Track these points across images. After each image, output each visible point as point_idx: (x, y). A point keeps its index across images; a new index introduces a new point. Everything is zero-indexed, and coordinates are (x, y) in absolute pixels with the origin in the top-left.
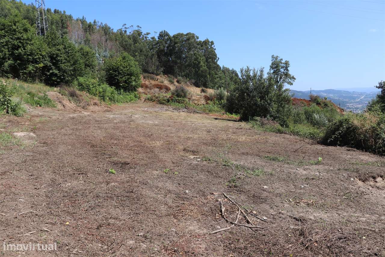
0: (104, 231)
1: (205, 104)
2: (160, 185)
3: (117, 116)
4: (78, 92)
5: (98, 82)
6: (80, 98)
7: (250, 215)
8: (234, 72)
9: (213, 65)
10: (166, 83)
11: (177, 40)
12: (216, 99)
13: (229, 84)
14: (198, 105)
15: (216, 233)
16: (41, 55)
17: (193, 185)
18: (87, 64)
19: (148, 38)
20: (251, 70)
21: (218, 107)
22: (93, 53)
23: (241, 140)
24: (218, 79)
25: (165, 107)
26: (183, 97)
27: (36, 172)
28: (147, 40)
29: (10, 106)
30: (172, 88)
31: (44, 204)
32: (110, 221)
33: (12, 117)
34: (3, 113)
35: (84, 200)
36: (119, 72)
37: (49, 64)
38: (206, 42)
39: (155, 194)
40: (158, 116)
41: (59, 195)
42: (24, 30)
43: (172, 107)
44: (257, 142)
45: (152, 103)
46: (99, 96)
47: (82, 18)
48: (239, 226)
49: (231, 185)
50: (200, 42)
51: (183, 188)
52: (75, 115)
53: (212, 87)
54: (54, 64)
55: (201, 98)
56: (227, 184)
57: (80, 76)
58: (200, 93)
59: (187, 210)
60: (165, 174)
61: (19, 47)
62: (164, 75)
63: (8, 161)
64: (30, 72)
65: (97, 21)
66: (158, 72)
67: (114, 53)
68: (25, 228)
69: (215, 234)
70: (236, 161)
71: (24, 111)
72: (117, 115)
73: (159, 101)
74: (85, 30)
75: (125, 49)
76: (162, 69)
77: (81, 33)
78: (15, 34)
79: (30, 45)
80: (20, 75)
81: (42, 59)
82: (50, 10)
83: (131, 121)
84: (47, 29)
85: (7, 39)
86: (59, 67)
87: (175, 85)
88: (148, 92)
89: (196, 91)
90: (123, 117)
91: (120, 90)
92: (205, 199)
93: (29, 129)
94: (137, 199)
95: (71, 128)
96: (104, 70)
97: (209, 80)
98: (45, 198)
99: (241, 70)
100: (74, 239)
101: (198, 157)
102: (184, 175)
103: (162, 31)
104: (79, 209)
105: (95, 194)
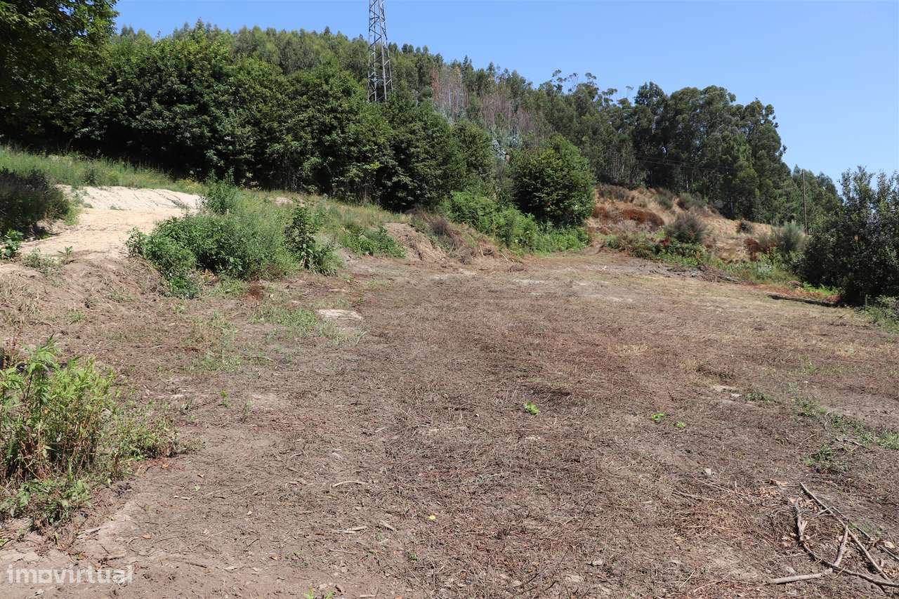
0: (512, 544)
1: (747, 260)
2: (642, 449)
3: (537, 282)
4: (451, 226)
5: (497, 204)
6: (456, 237)
7: (875, 549)
8: (824, 182)
9: (769, 165)
10: (653, 207)
11: (681, 106)
12: (775, 248)
13: (809, 212)
14: (731, 261)
15: (785, 583)
16: (376, 144)
17: (722, 457)
18: (472, 164)
19: (612, 101)
20: (871, 176)
21: (781, 270)
22: (487, 138)
23: (842, 353)
24: (783, 199)
25: (650, 265)
26: (692, 242)
27: (364, 396)
28: (608, 105)
29: (311, 252)
30: (668, 219)
31: (382, 469)
32: (526, 522)
33: (316, 277)
34: (298, 267)
35: (468, 470)
36: (543, 180)
37: (392, 162)
38: (754, 109)
39: (631, 469)
40: (632, 285)
41: (413, 452)
42: (343, 92)
43: (667, 264)
44: (891, 363)
45: (619, 255)
46: (498, 235)
47: (462, 61)
48: (845, 574)
49: (819, 466)
50: (739, 107)
51: (698, 463)
52: (445, 277)
53: (766, 217)
54: (403, 163)
55: (737, 245)
56: (809, 461)
57: (456, 189)
58: (735, 234)
59: (710, 518)
60: (653, 425)
61: (333, 128)
62: (648, 189)
63: (310, 369)
64: (352, 182)
65: (495, 66)
66: (634, 182)
67: (533, 138)
68: (346, 516)
69: (781, 588)
70: (832, 405)
71: (339, 265)
72: (539, 279)
73: (634, 249)
74: (469, 87)
75: (558, 128)
76: (644, 175)
77: (460, 93)
78: (326, 102)
79: (354, 123)
80: (332, 188)
81: (378, 152)
82: (395, 46)
83: (570, 296)
84: (389, 88)
85: (311, 112)
86: (411, 169)
87: (674, 213)
88: (609, 228)
89: (727, 228)
90: (552, 285)
91: (545, 222)
92: (754, 494)
93: (350, 303)
94: (589, 478)
95: (437, 305)
96: (509, 177)
97: (758, 201)
98: (384, 455)
99: (844, 177)
100: (447, 555)
101: (733, 388)
102: (701, 432)
103: (646, 85)
104: (456, 488)
105: (492, 458)
